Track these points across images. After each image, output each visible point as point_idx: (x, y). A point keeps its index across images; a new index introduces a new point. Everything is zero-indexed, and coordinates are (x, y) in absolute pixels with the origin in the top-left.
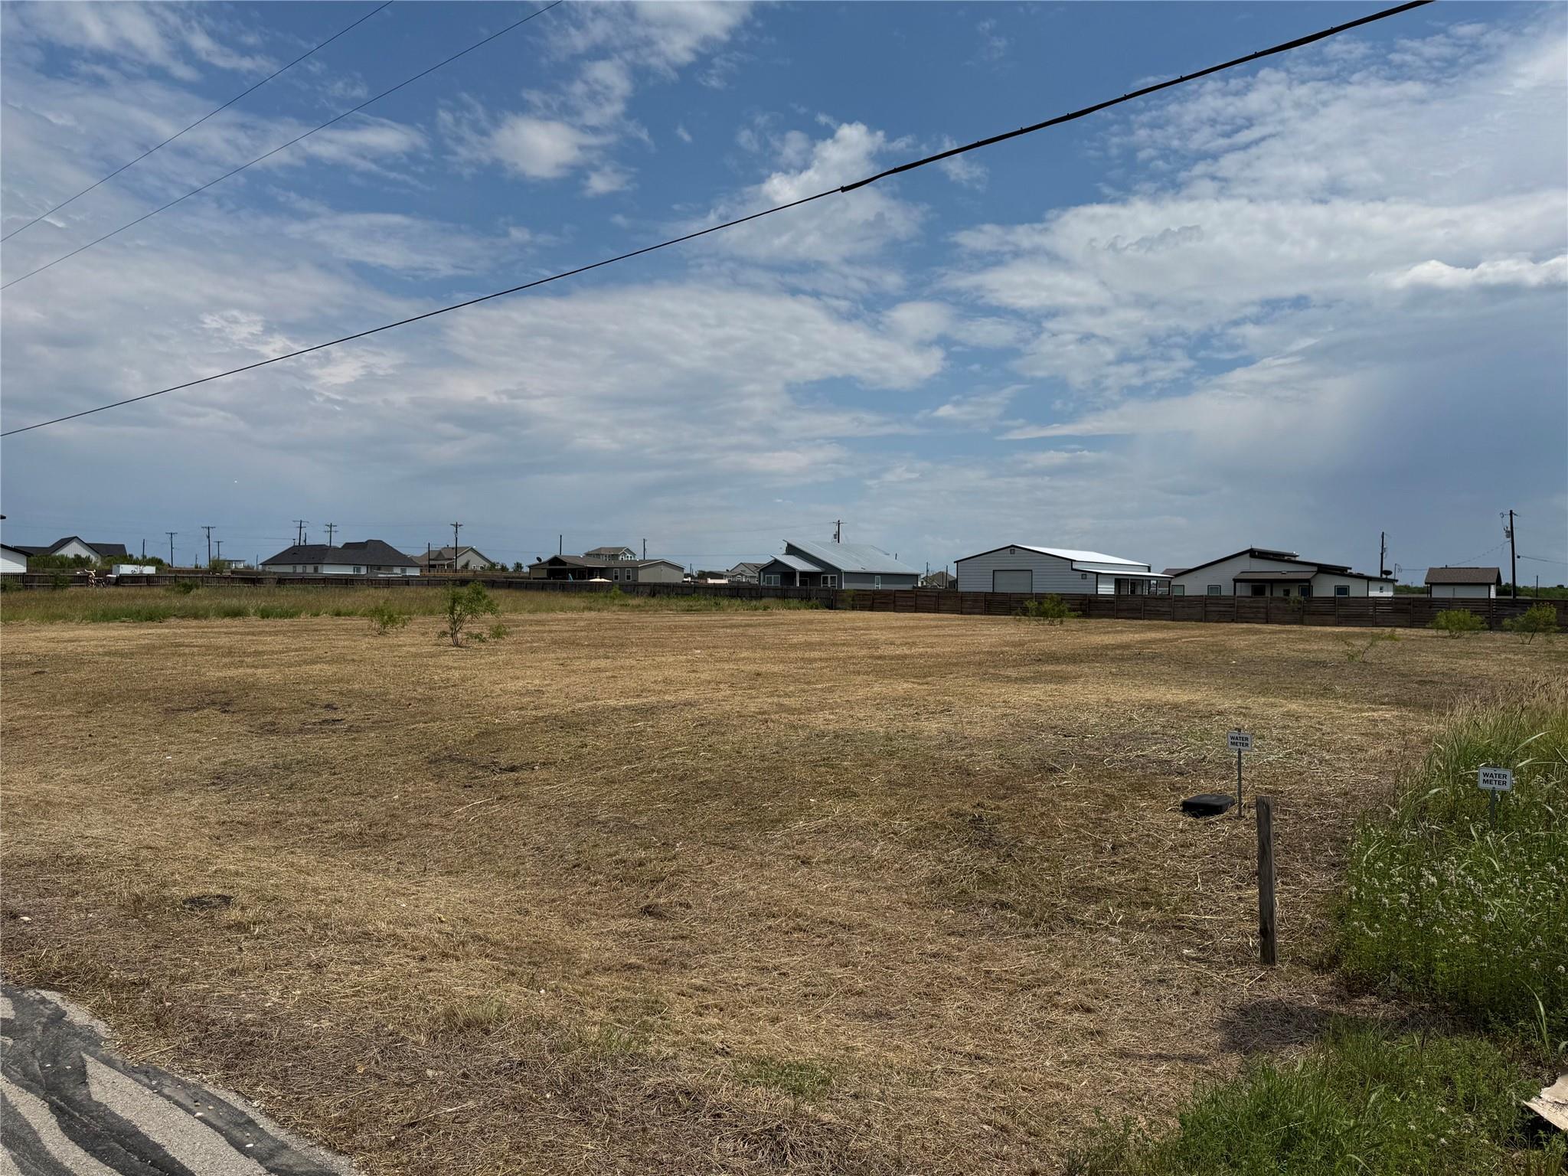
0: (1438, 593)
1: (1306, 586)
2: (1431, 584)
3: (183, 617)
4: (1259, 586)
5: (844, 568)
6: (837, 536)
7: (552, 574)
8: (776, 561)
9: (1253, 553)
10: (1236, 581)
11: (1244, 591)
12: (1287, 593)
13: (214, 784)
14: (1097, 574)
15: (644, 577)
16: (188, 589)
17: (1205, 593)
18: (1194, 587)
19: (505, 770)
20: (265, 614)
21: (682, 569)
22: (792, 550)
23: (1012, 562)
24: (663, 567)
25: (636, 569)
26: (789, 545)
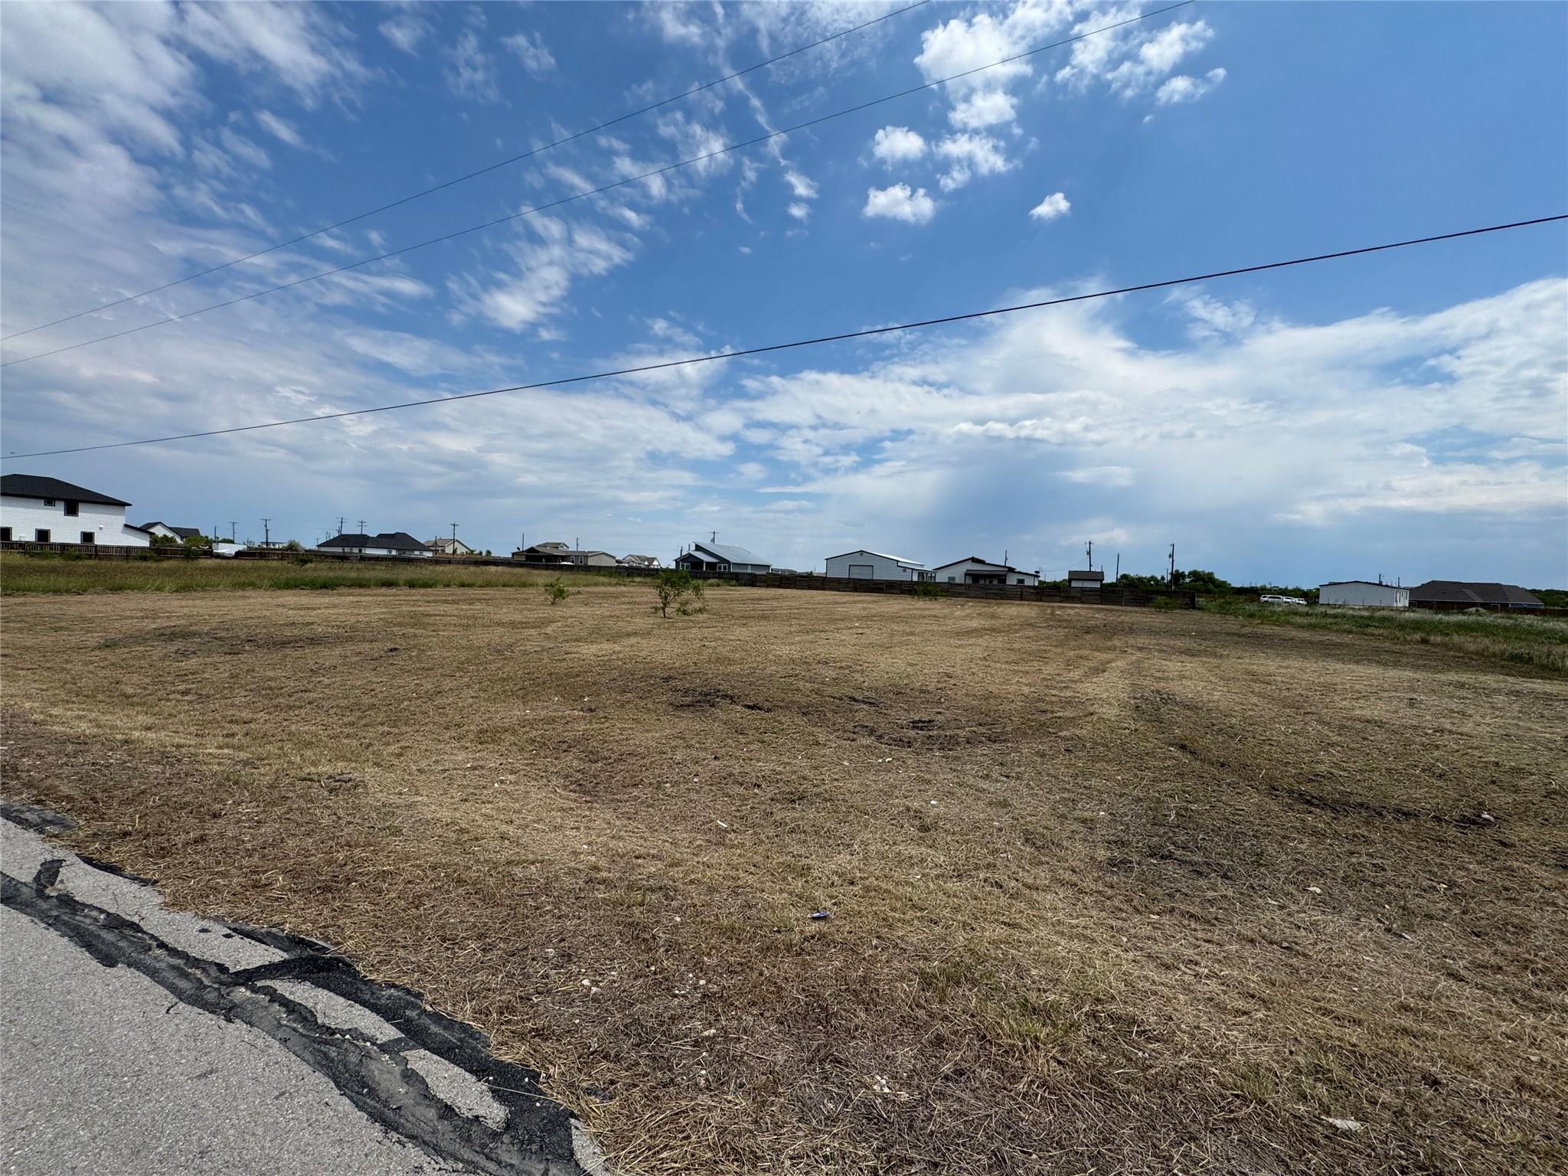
0: (1074, 584)
1: (1002, 579)
2: (1070, 580)
4: (975, 577)
5: (732, 561)
6: (713, 540)
7: (528, 558)
8: (690, 555)
9: (974, 560)
10: (966, 575)
11: (969, 581)
12: (991, 582)
14: (913, 569)
15: (591, 562)
16: (304, 562)
17: (947, 581)
18: (942, 578)
21: (614, 557)
22: (698, 548)
23: (862, 561)
24: (603, 556)
25: (586, 557)
26: (696, 545)
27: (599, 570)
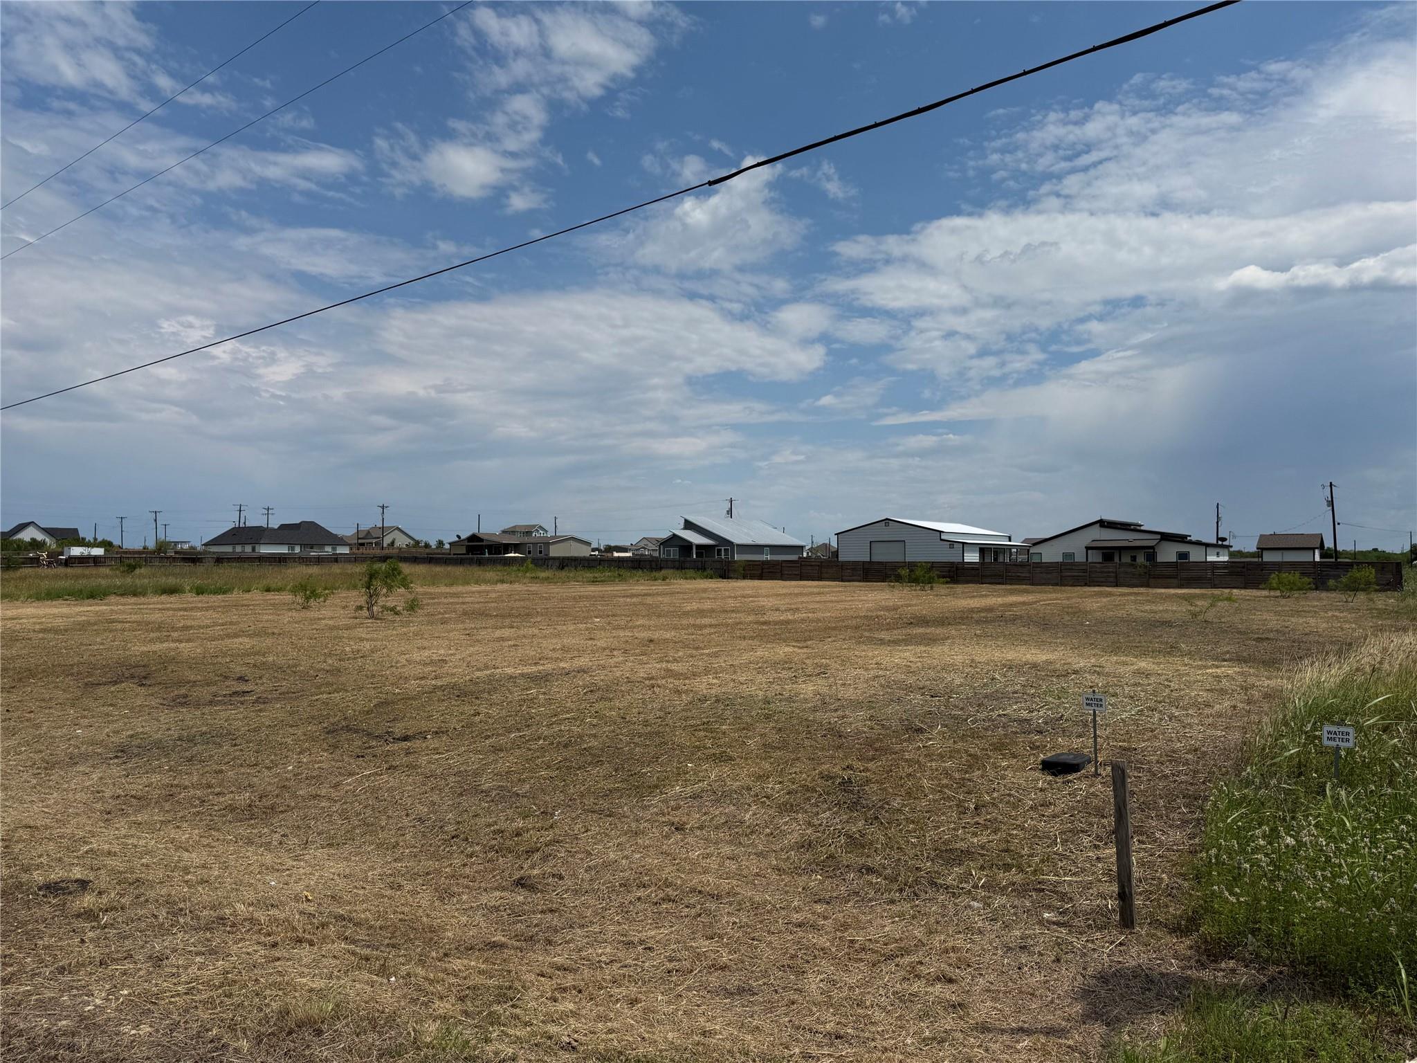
0: (1268, 557)
1: (1150, 553)
2: (1262, 550)
3: (122, 595)
4: (1108, 553)
5: (737, 541)
6: (729, 512)
7: (470, 549)
8: (674, 535)
9: (1102, 523)
10: (1088, 548)
11: (1095, 557)
12: (1134, 559)
13: (117, 757)
14: (963, 543)
15: (555, 552)
16: (132, 568)
17: (1060, 560)
18: (1050, 555)
19: (398, 739)
20: (200, 591)
21: (589, 544)
22: (689, 525)
23: (887, 534)
24: (572, 543)
25: (547, 544)
26: (686, 521)
27: (565, 563)
